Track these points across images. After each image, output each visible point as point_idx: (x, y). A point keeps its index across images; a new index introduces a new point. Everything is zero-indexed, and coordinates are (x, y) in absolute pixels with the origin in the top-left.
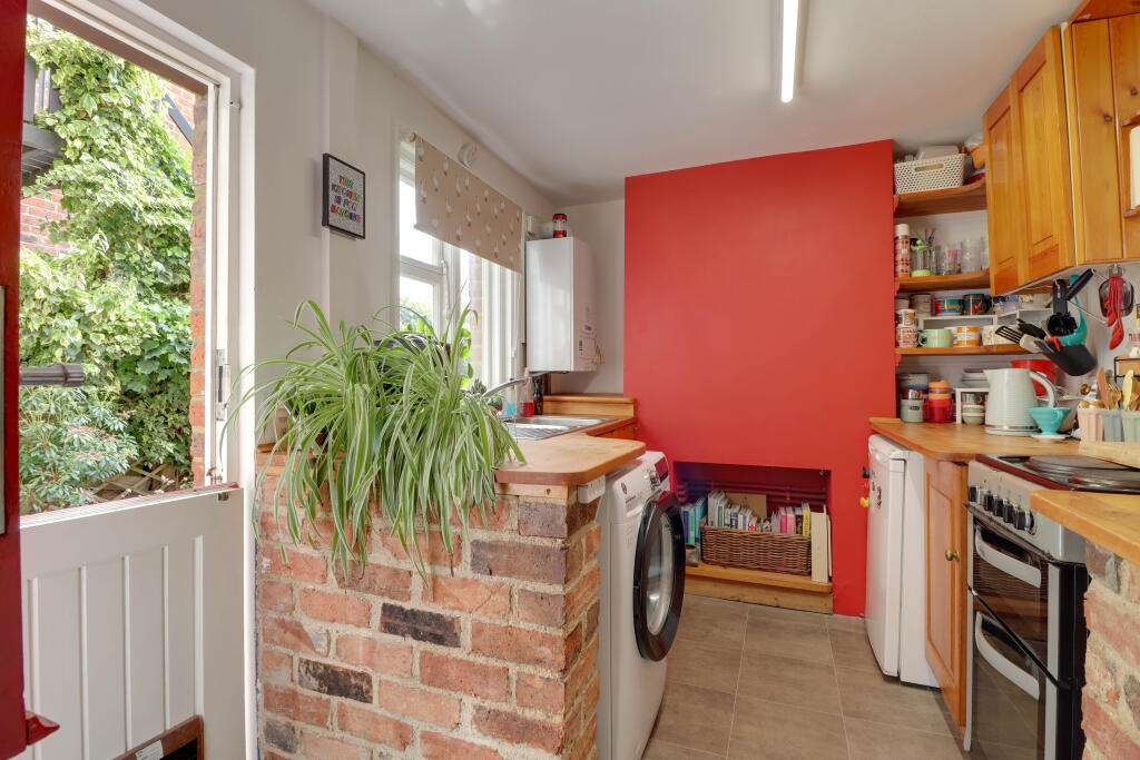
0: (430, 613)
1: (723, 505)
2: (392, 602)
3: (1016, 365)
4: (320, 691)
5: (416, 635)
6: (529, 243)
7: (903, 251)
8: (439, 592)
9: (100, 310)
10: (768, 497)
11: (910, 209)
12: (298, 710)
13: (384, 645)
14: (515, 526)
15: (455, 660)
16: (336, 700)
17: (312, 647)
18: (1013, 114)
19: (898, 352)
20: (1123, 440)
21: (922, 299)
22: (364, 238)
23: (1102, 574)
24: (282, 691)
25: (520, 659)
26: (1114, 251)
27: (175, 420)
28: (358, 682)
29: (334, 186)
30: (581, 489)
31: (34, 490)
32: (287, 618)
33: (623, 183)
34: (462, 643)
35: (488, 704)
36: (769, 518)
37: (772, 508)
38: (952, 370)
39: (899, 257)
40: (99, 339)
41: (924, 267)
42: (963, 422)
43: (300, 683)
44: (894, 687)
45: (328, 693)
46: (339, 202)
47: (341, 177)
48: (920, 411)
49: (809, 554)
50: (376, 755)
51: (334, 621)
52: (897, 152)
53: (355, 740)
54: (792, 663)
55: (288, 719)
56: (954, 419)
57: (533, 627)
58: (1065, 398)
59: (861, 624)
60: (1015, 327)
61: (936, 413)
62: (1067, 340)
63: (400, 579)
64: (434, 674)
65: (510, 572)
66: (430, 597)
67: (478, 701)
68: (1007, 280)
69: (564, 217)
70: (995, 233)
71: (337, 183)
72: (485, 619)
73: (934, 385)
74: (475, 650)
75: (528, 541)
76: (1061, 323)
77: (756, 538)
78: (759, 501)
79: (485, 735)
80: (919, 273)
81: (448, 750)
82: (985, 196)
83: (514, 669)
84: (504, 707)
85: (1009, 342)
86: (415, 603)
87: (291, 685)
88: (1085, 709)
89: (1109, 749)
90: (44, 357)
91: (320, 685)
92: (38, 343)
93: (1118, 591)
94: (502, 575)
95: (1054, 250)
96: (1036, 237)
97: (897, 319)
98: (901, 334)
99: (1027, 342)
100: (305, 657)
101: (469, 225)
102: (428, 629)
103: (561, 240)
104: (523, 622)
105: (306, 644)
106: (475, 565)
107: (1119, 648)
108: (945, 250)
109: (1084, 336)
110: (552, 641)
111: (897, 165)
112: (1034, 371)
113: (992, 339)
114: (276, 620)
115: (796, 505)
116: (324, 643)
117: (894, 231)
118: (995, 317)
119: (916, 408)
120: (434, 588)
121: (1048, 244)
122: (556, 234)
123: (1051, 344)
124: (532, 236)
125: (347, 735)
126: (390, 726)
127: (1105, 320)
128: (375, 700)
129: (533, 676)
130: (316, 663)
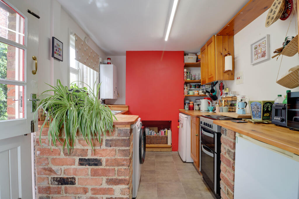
0: (94, 159)
1: (149, 130)
2: (82, 158)
3: (205, 98)
4: (58, 185)
5: (89, 165)
6: (100, 65)
7: (185, 75)
8: (96, 153)
10: (158, 128)
11: (187, 66)
12: (51, 191)
13: (80, 169)
14: (117, 135)
15: (101, 169)
16: (63, 187)
17: (55, 173)
18: (206, 50)
19: (184, 95)
20: (223, 112)
21: (188, 85)
22: (62, 61)
23: (223, 133)
24: (45, 187)
25: (118, 165)
26: (222, 78)
28: (71, 180)
29: (55, 46)
30: (132, 125)
32: (46, 167)
33: (126, 52)
34: (103, 164)
35: (110, 178)
36: (158, 132)
37: (159, 130)
38: (193, 99)
39: (185, 76)
41: (189, 78)
42: (196, 110)
43: (51, 184)
44: (185, 164)
45: (61, 185)
46: (57, 51)
47: (57, 44)
48: (188, 108)
49: (167, 139)
50: (77, 198)
51: (63, 165)
52: (185, 54)
53: (70, 195)
54: (166, 162)
55: (47, 195)
56: (194, 109)
57: (122, 157)
58: (213, 105)
59: (178, 153)
60: (205, 91)
61: (191, 108)
62: (214, 94)
63: (85, 152)
64: (95, 173)
65: (116, 146)
66: (94, 155)
67: (107, 177)
68: (204, 82)
69: (110, 59)
70: (202, 73)
71: (56, 45)
72: (109, 158)
73: (190, 102)
74: (106, 166)
75: (121, 138)
76: (213, 91)
77: (156, 137)
78: (156, 129)
79: (109, 185)
80: (188, 79)
81: (99, 191)
82: (200, 65)
83: (116, 168)
84: (114, 177)
85: (204, 94)
86: (89, 156)
87: (48, 185)
88: (221, 157)
89: (225, 162)
91: (58, 183)
93: (226, 136)
94: (114, 147)
95: (212, 77)
96: (210, 74)
97: (184, 89)
98: (185, 92)
99: (207, 94)
100: (53, 176)
101: (88, 59)
102: (93, 163)
103: (109, 65)
104: (119, 157)
105: (53, 173)
106: (106, 145)
107: (226, 145)
108: (193, 75)
109: (216, 93)
110: (126, 160)
111: (185, 57)
112: (208, 100)
113: (201, 93)
114: (42, 168)
115: (164, 129)
116: (60, 172)
117: (184, 70)
118: (201, 89)
119: (187, 107)
120: (95, 152)
121: (212, 76)
122: (108, 63)
123: (211, 95)
124: (101, 63)
125: (68, 195)
126: (82, 189)
127: (220, 90)
128: (77, 184)
129: (121, 169)
130: (57, 178)
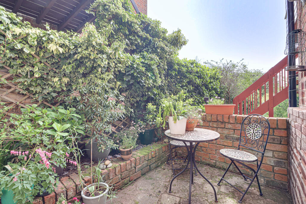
9: (113, 52)
27: (133, 100)
31: (94, 125)
40: (113, 65)
90: (95, 71)
92: (93, 65)
